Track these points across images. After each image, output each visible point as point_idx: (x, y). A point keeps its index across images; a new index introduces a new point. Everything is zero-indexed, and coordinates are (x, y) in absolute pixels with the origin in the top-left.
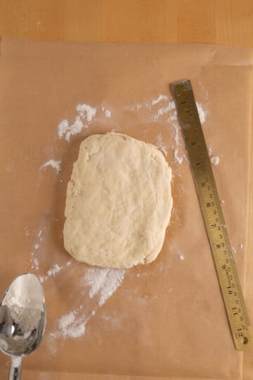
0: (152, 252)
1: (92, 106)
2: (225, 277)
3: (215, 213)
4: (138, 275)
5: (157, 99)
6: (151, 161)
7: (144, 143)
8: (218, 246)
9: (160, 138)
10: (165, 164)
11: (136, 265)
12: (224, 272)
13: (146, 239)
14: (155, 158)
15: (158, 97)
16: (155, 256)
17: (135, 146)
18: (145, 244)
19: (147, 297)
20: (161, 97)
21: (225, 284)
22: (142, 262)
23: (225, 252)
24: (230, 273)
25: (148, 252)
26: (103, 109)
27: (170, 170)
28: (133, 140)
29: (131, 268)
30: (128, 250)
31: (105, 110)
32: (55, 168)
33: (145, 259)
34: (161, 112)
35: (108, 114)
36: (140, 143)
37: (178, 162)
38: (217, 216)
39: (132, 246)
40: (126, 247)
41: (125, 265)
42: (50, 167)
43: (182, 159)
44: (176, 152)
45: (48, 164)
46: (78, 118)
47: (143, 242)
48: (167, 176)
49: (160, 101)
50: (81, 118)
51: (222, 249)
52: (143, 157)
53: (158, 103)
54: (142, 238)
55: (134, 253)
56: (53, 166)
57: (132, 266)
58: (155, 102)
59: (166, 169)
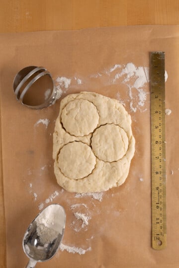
0: (122, 177)
1: (68, 78)
2: (156, 196)
3: (160, 149)
4: (113, 195)
5: (113, 68)
6: (116, 111)
7: (109, 98)
8: (157, 173)
9: (118, 95)
10: (125, 112)
11: (111, 187)
12: (156, 192)
13: (117, 169)
14: (118, 109)
15: (114, 66)
16: (123, 181)
17: (103, 100)
18: (116, 172)
19: (120, 210)
20: (116, 66)
21: (156, 200)
22: (115, 185)
23: (161, 178)
24: (160, 194)
25: (119, 178)
26: (76, 79)
27: (130, 117)
28: (102, 96)
29: (108, 191)
30: (104, 178)
31: (77, 80)
32: (45, 124)
33: (117, 183)
34: (117, 76)
35: (80, 82)
36: (107, 99)
37: (133, 111)
38: (161, 152)
39: (107, 175)
40: (103, 176)
41: (104, 189)
42: (41, 123)
43: (136, 109)
44: (131, 104)
45: (40, 122)
46: (58, 87)
47: (114, 172)
48: (128, 121)
49: (116, 69)
50: (61, 87)
51: (159, 175)
52: (109, 109)
53: (115, 71)
54: (114, 168)
55: (109, 180)
56: (44, 123)
57: (108, 189)
58: (112, 70)
59: (127, 116)
